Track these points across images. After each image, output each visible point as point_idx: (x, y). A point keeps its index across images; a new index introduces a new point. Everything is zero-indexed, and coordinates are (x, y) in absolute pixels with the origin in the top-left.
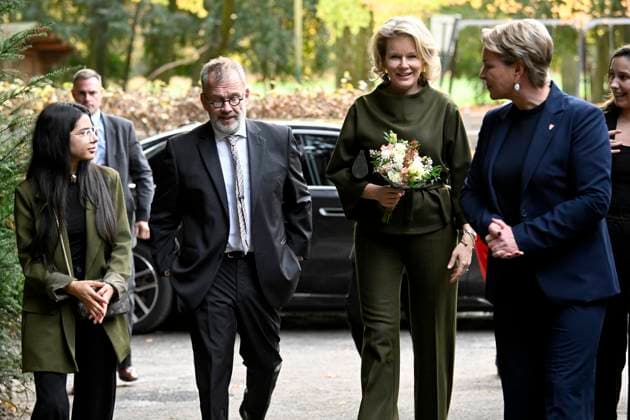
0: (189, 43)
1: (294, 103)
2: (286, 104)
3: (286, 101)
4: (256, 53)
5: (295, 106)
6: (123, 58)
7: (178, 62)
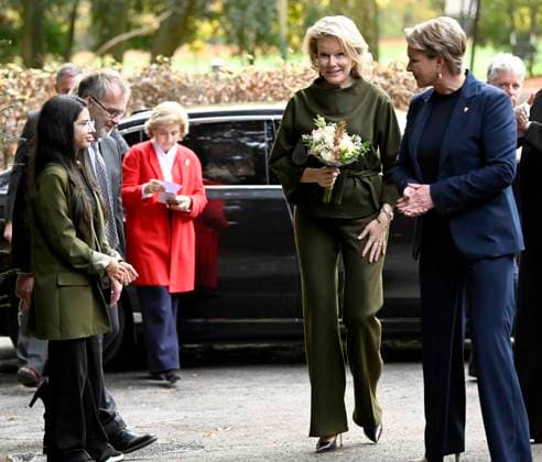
0: (146, 8)
1: (276, 82)
2: (266, 83)
3: (266, 78)
4: (230, 19)
5: (276, 85)
6: (65, 29)
7: (134, 33)
